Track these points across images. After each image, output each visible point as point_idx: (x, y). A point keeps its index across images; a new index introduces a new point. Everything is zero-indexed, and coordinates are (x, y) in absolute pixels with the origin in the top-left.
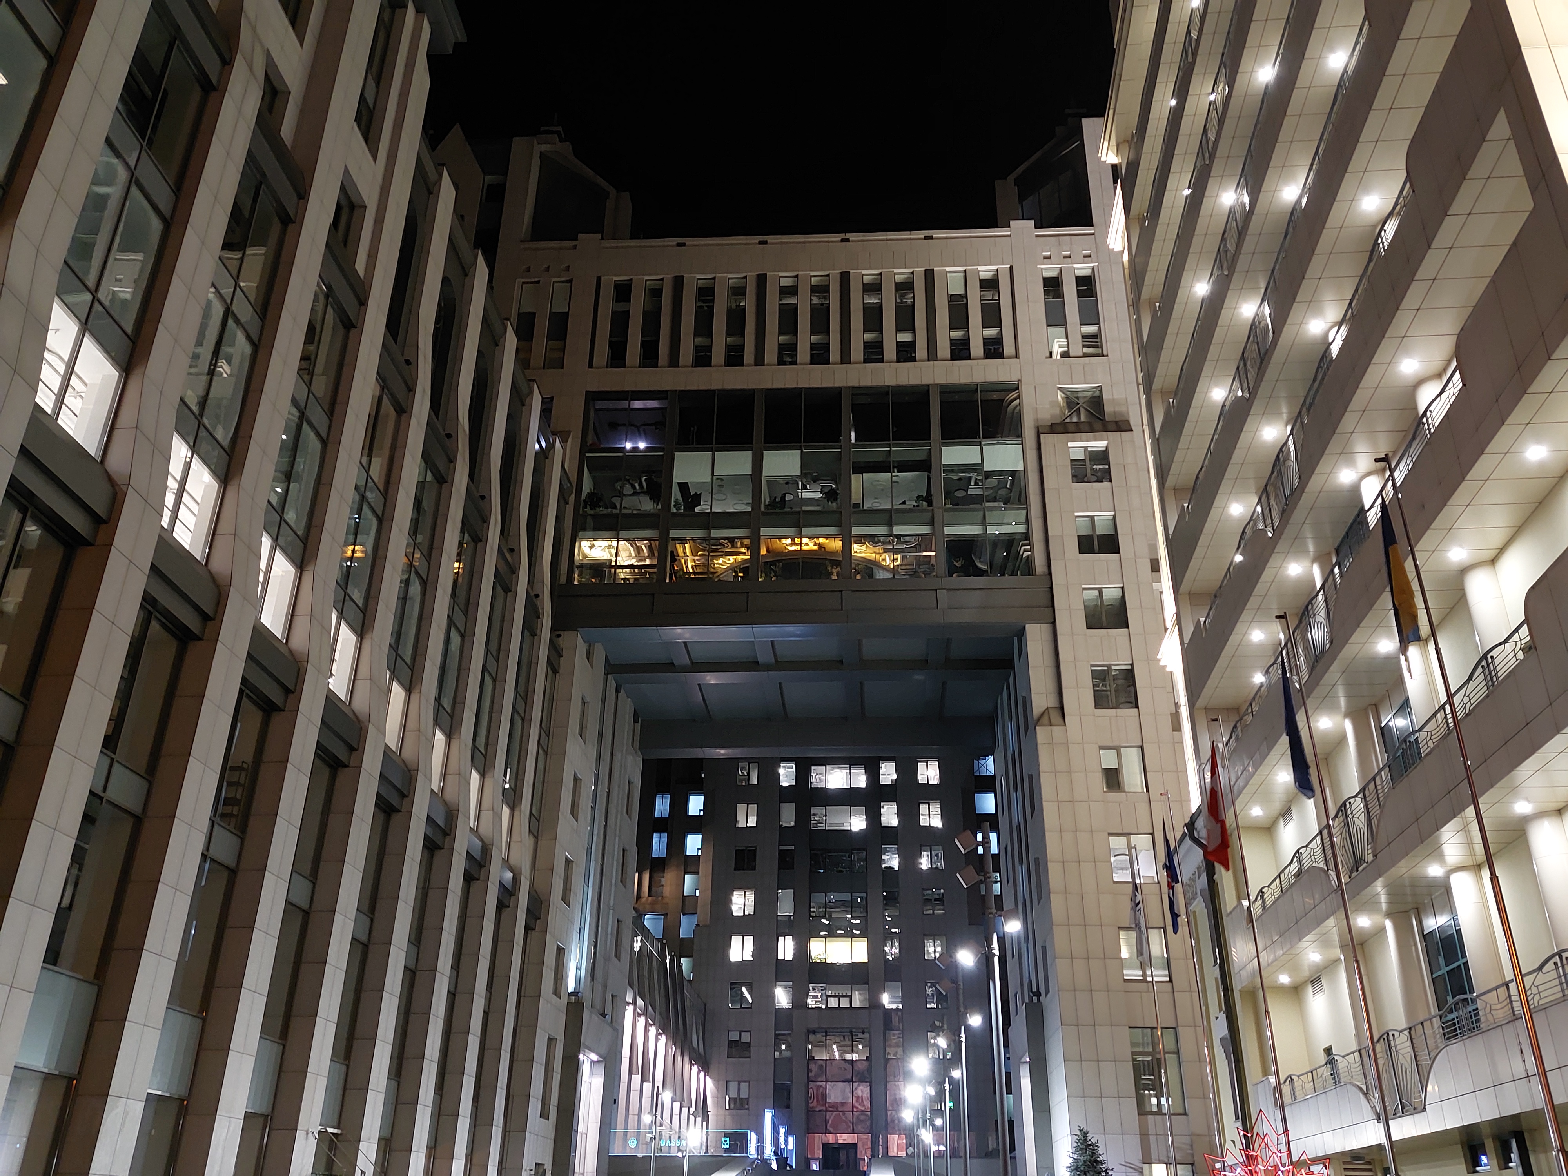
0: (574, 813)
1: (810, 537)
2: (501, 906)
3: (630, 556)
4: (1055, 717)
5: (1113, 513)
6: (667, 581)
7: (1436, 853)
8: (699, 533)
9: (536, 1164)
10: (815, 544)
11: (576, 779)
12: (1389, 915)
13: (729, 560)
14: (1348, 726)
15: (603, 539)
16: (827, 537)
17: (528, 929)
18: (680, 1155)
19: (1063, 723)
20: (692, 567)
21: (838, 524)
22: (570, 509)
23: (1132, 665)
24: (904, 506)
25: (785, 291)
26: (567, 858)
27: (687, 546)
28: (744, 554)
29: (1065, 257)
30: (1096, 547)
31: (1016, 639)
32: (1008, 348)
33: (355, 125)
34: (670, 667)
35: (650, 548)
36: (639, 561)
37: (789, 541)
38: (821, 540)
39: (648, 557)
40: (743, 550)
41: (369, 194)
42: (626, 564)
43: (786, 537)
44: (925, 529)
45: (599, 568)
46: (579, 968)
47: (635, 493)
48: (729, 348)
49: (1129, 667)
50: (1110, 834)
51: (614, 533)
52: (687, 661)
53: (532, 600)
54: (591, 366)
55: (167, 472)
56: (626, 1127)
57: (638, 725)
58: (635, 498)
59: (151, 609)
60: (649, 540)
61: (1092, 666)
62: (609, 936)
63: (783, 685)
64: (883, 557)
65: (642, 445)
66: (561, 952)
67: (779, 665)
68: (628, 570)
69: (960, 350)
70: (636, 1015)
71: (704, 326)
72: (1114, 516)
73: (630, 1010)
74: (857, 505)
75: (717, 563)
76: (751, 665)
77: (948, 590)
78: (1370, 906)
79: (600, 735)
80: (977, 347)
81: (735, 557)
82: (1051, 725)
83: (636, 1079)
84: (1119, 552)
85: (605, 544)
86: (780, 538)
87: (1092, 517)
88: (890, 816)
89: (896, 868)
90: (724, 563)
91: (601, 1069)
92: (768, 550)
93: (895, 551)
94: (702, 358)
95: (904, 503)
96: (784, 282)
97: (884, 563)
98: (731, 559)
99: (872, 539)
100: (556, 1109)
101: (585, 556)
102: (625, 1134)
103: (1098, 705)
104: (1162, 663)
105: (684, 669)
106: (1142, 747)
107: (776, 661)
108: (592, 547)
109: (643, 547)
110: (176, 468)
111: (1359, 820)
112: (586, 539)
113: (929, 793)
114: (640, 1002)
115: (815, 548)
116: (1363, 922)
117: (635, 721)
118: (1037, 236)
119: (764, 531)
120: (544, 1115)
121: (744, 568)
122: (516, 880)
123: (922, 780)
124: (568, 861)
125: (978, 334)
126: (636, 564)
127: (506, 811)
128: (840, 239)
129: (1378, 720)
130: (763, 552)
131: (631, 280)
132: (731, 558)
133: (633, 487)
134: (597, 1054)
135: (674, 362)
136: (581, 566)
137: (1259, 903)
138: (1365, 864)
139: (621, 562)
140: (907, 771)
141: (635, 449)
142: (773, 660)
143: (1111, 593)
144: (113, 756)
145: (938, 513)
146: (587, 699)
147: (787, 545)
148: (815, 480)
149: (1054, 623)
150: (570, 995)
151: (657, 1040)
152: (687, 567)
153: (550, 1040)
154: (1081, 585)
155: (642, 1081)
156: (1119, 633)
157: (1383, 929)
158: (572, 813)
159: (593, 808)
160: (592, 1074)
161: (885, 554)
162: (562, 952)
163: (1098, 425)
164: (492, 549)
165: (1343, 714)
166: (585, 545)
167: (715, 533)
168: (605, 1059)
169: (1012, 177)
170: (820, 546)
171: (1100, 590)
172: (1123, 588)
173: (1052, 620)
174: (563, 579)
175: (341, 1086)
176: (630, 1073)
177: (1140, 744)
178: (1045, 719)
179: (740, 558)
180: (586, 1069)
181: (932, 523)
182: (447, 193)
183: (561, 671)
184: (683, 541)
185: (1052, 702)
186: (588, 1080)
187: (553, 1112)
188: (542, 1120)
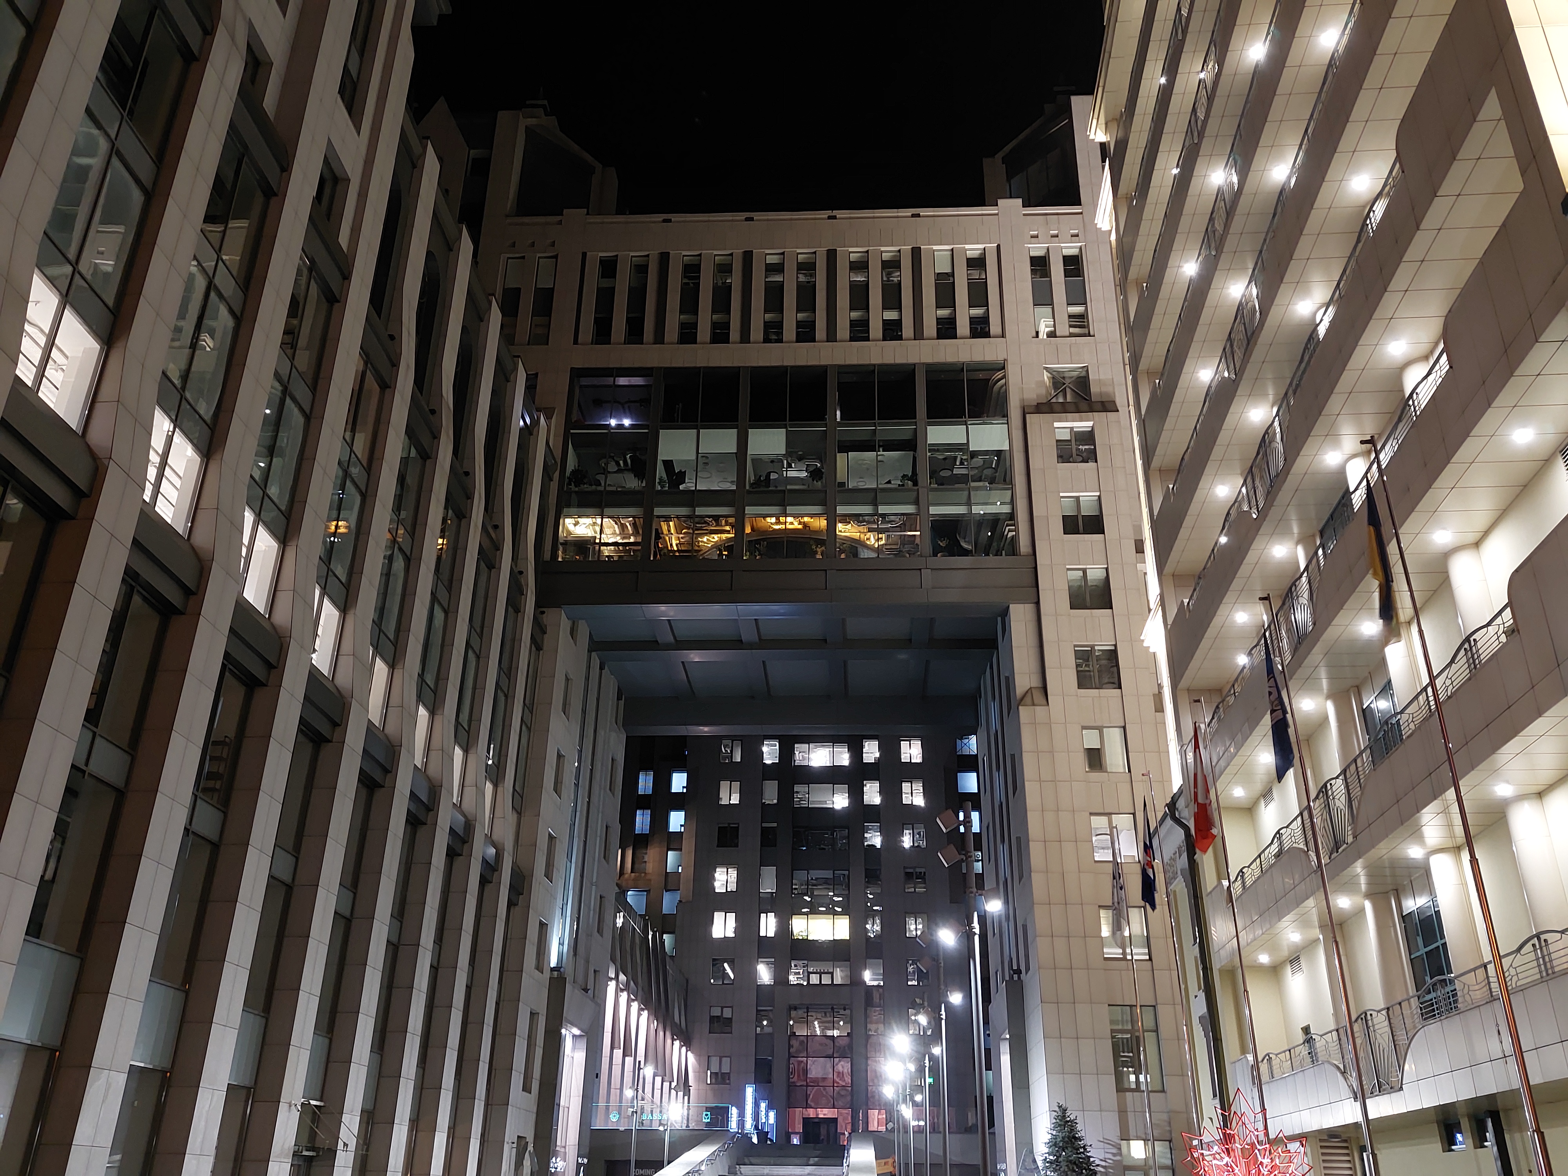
0: (557, 789)
1: (795, 516)
2: (484, 881)
3: (614, 533)
4: (1038, 696)
5: (1098, 494)
6: (652, 559)
7: (1416, 834)
8: (683, 511)
9: (519, 1137)
10: (800, 523)
11: (560, 756)
12: (1369, 895)
13: (713, 538)
14: (1330, 708)
15: (588, 516)
16: (811, 516)
17: (511, 904)
18: (661, 1128)
19: (1045, 702)
20: (677, 545)
21: (823, 503)
22: (554, 486)
23: (1115, 646)
24: (889, 486)
25: (772, 269)
26: (550, 834)
27: (671, 523)
28: (728, 532)
29: (1053, 236)
30: (1081, 528)
31: (999, 619)
32: (995, 327)
33: (339, 96)
34: (653, 645)
35: (634, 525)
36: (623, 538)
37: (773, 520)
38: (806, 519)
39: (633, 534)
40: (728, 528)
41: (352, 166)
42: (610, 541)
43: (771, 516)
44: (910, 509)
45: (583, 545)
46: (561, 944)
47: (620, 471)
48: (715, 325)
49: (1113, 648)
50: (1091, 814)
51: (597, 510)
52: (672, 639)
53: (516, 576)
54: (576, 342)
55: (149, 446)
56: (608, 1101)
57: (622, 702)
58: (620, 475)
59: (134, 584)
60: (634, 517)
61: (1075, 646)
62: (592, 912)
63: (767, 663)
64: (868, 536)
65: (627, 422)
66: (543, 928)
67: (763, 643)
68: (612, 548)
69: (947, 329)
70: (618, 991)
71: (690, 303)
72: (1099, 497)
73: (612, 985)
74: (842, 484)
75: (702, 541)
76: (736, 643)
77: (932, 569)
78: (1350, 887)
79: (584, 712)
80: (963, 326)
81: (719, 535)
82: (1034, 705)
83: (618, 1053)
84: (1104, 533)
85: (589, 521)
86: (765, 516)
87: (1078, 498)
88: (872, 794)
89: (879, 846)
90: (709, 541)
91: (583, 1044)
92: (753, 529)
93: (879, 531)
94: (688, 335)
95: (889, 482)
96: (772, 259)
97: (868, 543)
98: (716, 538)
99: (857, 518)
100: (538, 1083)
101: (569, 533)
102: (607, 1107)
103: (1080, 686)
104: (1145, 644)
105: (668, 647)
106: (1124, 728)
107: (760, 639)
108: (576, 524)
109: (628, 524)
110: (157, 442)
111: (1340, 801)
112: (570, 516)
113: (911, 772)
114: (622, 977)
115: (800, 527)
116: (1343, 902)
117: (619, 699)
118: (1024, 215)
119: (749, 510)
120: (526, 1088)
121: (729, 547)
122: (499, 856)
123: (905, 758)
124: (551, 837)
125: (964, 314)
126: (620, 541)
127: (489, 786)
128: (827, 216)
129: (1360, 702)
130: (748, 530)
131: (617, 256)
132: (716, 536)
133: (618, 464)
134: (579, 1029)
135: (659, 338)
136: (566, 543)
137: (1238, 883)
138: (1345, 845)
139: (605, 539)
140: (890, 750)
141: (620, 426)
142: (757, 640)
143: (1095, 573)
144: (95, 729)
145: (923, 492)
146: (571, 676)
147: (771, 523)
148: (800, 459)
149: (1038, 603)
150: (553, 969)
151: (639, 1015)
152: (671, 545)
153: (533, 1015)
154: (1065, 565)
155: (625, 1055)
156: (1102, 614)
157: (1362, 910)
158: (555, 790)
159: (577, 785)
160: (574, 1048)
161: (869, 533)
162: (545, 927)
163: (1083, 405)
164: (476, 526)
165: (1325, 696)
166: (569, 522)
167: (700, 511)
168: (586, 1033)
169: (1000, 155)
170: (805, 525)
171: (1084, 571)
172: (1107, 569)
173: (1036, 601)
174: (547, 556)
175: (324, 1059)
176: (612, 1048)
177: (1123, 724)
178: (1028, 699)
179: (724, 536)
180: (568, 1043)
181: (916, 502)
182: (431, 166)
183: (545, 648)
184: (667, 519)
185: (1035, 682)
186: (570, 1054)
187: (535, 1086)
188: (524, 1093)
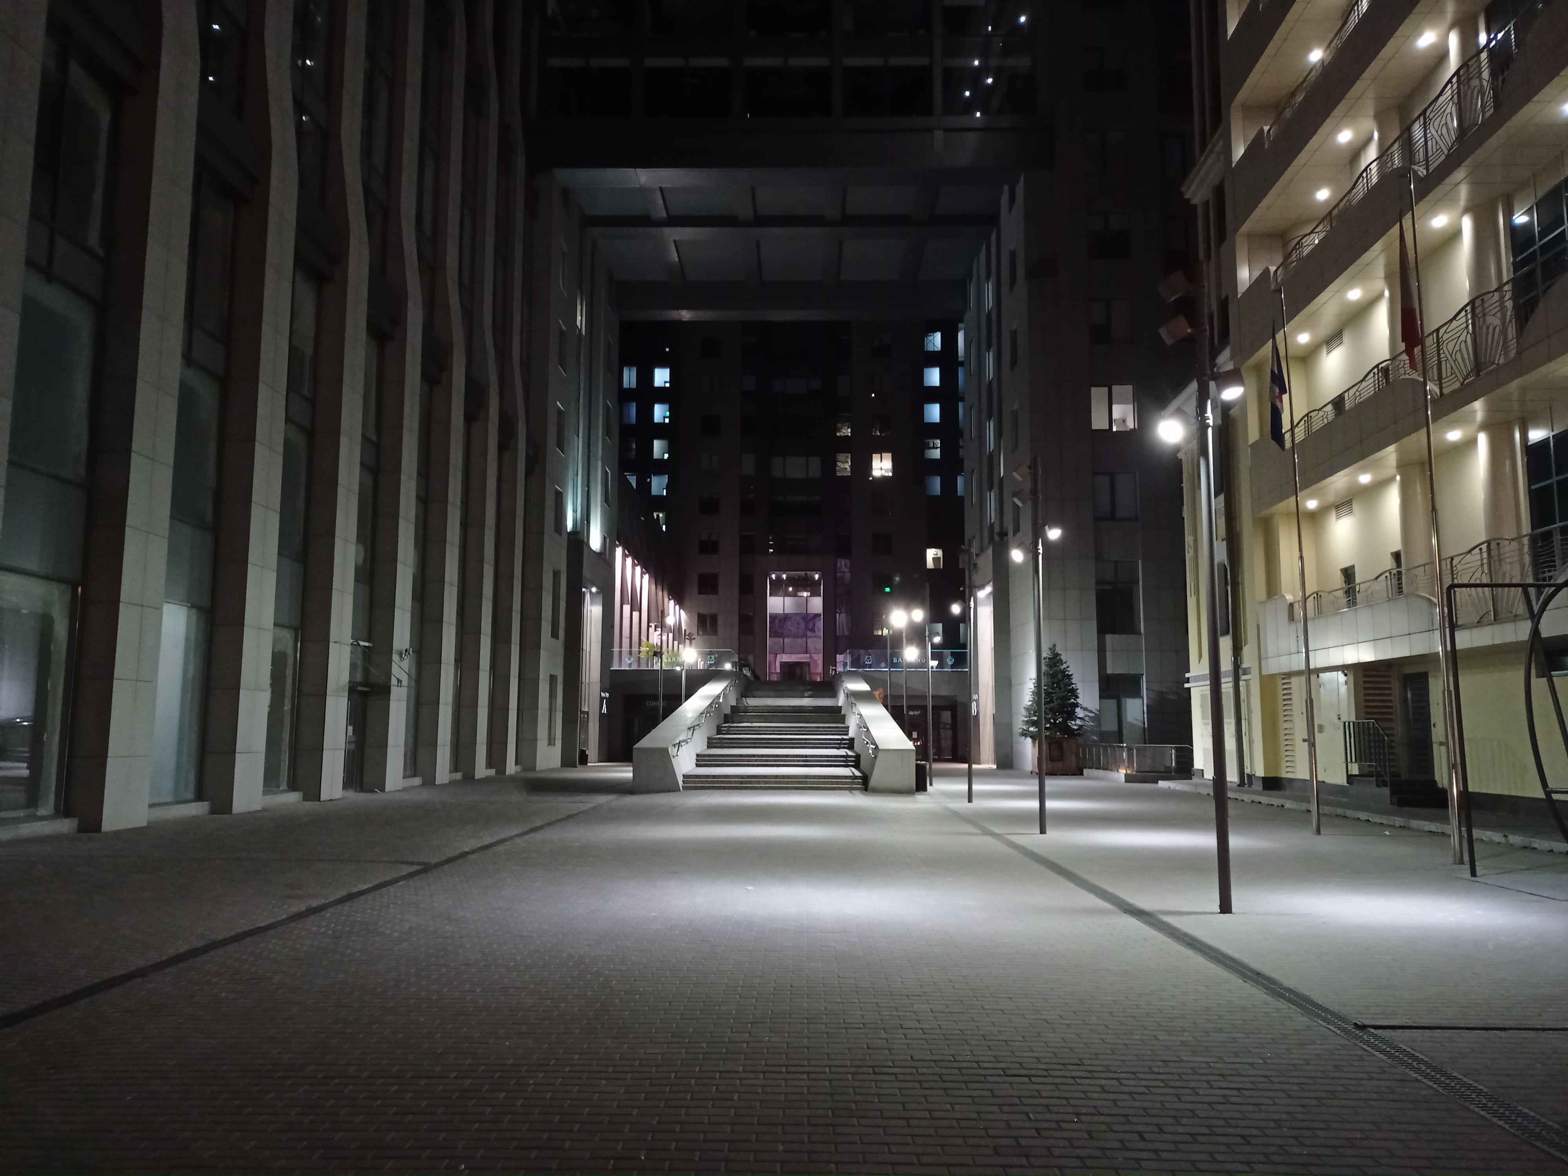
0: (562, 362)
2: (502, 447)
4: (1048, 268)
9: (551, 676)
11: (561, 331)
12: (1484, 426)
14: (1467, 224)
17: (529, 472)
18: (678, 669)
19: (1054, 274)
21: (829, 53)
26: (558, 409)
31: (1006, 189)
34: (646, 220)
44: (921, 61)
46: (575, 511)
50: (1092, 385)
52: (664, 214)
56: (621, 647)
63: (761, 244)
70: (624, 556)
73: (619, 551)
76: (730, 220)
77: (944, 130)
78: (1461, 422)
79: (580, 289)
82: (1043, 276)
83: (627, 608)
84: (1126, 90)
87: (1102, 49)
91: (600, 599)
100: (564, 631)
102: (620, 652)
103: (1092, 257)
105: (661, 223)
107: (756, 215)
116: (1450, 435)
117: (611, 281)
120: (555, 635)
124: (560, 412)
134: (596, 588)
137: (1302, 427)
142: (752, 215)
146: (567, 251)
150: (570, 534)
151: (642, 578)
153: (556, 574)
155: (632, 610)
158: (560, 363)
160: (593, 604)
162: (560, 495)
165: (1460, 211)
168: (601, 592)
171: (1102, 133)
172: (1127, 130)
173: (1050, 166)
175: (368, 604)
176: (622, 603)
180: (588, 597)
181: (930, 53)
183: (539, 216)
185: (1045, 253)
186: (590, 609)
187: (562, 633)
188: (553, 639)
